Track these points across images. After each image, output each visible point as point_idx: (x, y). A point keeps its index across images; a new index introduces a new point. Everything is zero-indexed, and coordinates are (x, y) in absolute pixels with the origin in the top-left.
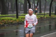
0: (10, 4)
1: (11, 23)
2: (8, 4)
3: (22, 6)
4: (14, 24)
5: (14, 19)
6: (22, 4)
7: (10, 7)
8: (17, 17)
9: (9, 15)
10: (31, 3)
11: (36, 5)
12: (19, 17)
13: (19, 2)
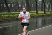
0: (33, 5)
1: (33, 17)
2: (32, 5)
3: (40, 6)
4: (35, 17)
5: (35, 14)
6: (40, 5)
7: (33, 7)
8: (37, 13)
9: (32, 12)
10: (46, 4)
11: (49, 5)
12: (38, 13)
13: (39, 4)
